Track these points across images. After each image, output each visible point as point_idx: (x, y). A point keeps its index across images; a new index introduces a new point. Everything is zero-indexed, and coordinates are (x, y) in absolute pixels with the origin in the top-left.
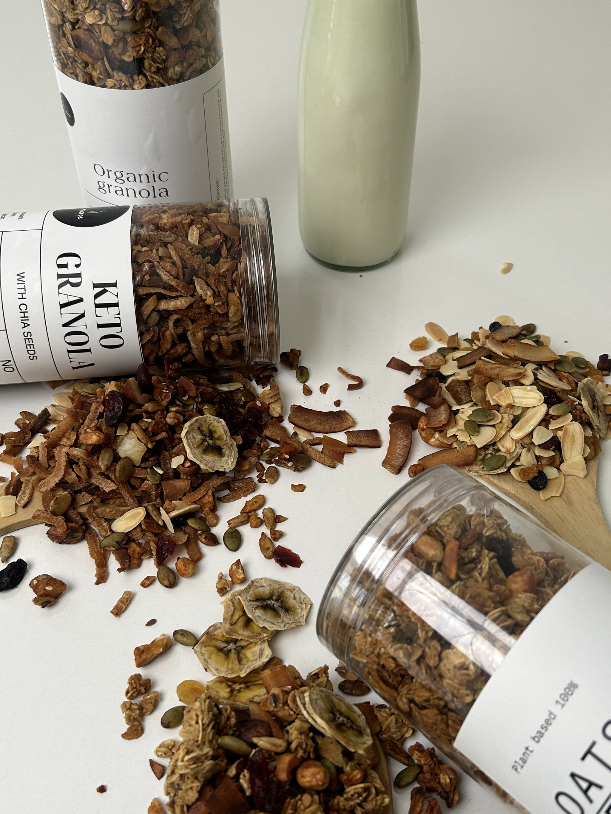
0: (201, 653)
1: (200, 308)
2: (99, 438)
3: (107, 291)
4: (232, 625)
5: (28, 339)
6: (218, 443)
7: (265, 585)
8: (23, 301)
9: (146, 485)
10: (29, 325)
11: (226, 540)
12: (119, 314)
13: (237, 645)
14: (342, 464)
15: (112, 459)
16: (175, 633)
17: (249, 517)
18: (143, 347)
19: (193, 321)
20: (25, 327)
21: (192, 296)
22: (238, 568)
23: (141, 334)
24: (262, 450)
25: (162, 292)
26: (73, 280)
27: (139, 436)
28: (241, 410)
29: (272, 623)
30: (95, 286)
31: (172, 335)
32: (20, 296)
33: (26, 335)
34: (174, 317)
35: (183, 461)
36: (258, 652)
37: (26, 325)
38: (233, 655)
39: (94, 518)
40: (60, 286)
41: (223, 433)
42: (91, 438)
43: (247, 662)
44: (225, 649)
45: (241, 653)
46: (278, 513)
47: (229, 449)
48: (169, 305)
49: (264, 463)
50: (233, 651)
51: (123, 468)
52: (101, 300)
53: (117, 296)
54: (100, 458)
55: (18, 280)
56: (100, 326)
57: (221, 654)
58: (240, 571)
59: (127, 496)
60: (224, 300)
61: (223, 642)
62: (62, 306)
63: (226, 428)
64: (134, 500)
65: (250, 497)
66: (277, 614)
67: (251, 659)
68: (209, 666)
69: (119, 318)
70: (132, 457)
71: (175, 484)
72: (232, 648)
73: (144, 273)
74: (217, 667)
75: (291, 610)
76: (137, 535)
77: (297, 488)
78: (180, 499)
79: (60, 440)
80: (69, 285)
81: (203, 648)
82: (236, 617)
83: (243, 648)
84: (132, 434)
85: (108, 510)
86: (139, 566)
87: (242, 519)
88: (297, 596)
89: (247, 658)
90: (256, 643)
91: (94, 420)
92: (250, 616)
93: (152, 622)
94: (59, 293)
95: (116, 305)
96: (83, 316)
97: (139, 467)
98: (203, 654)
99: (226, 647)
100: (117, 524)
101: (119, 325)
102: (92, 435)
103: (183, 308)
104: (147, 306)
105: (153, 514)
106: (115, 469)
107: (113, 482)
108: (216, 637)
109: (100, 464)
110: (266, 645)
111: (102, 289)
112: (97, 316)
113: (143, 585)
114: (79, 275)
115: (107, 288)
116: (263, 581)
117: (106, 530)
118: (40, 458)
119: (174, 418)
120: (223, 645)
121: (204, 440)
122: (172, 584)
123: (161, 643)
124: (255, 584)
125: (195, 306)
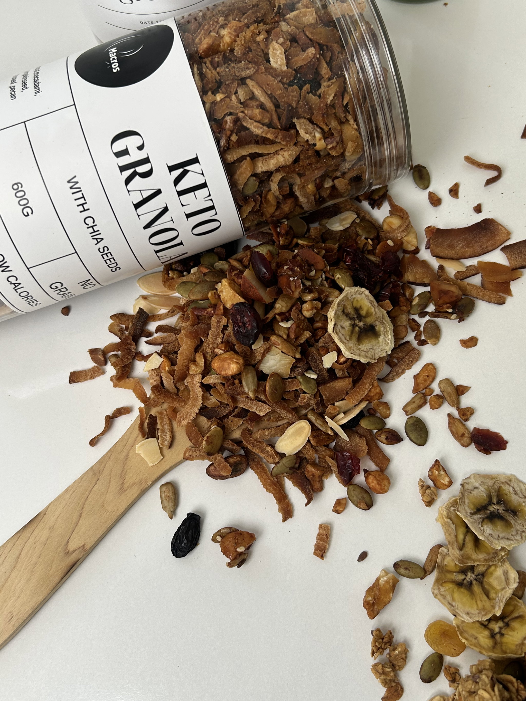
0: (442, 595)
1: (309, 158)
2: (238, 366)
3: (188, 171)
4: (461, 549)
5: (106, 254)
6: (369, 321)
7: (477, 485)
8: (86, 214)
9: (304, 399)
10: (102, 239)
11: (410, 433)
12: (210, 195)
13: (476, 573)
14: (511, 295)
15: (256, 379)
16: (396, 565)
17: (425, 395)
18: (243, 220)
19: (300, 175)
20: (98, 242)
21: (295, 144)
22: (438, 470)
23: (239, 207)
24: (410, 300)
25: (257, 151)
26: (141, 169)
27: (284, 351)
28: (372, 258)
29: (508, 539)
30: (172, 169)
31: (277, 197)
32: (81, 208)
33: (101, 250)
34: (277, 178)
35: (336, 357)
36: (503, 578)
37: (99, 241)
38: (476, 588)
39: (253, 443)
40: (128, 181)
41: (370, 305)
42: (229, 368)
43: (496, 593)
44: (465, 582)
45: (484, 583)
46: (457, 383)
47: (382, 323)
48: (269, 165)
49: (416, 317)
50: (474, 582)
51: (274, 388)
52: (184, 185)
53: (203, 174)
54: (244, 384)
55: (71, 188)
56: (188, 216)
57: (462, 590)
58: (443, 473)
59: (284, 413)
60: (338, 139)
61: (458, 572)
62: (137, 206)
63: (372, 298)
64: (292, 415)
65: (417, 368)
66: (508, 524)
67: (498, 588)
68: (457, 611)
69: (211, 200)
70: (279, 371)
71: (334, 385)
72: (472, 578)
73: (228, 133)
74: (468, 609)
75: (519, 511)
76: (310, 454)
77: (469, 343)
78: (343, 399)
79: (188, 369)
80: (137, 177)
81: (441, 587)
82: (461, 537)
83: (483, 575)
84: (274, 350)
85: (266, 433)
86: (321, 488)
87: (418, 402)
88: (517, 489)
89: (494, 588)
90: (496, 566)
91: (218, 334)
92: (481, 538)
93: (363, 556)
94: (129, 191)
95: (204, 185)
96: (166, 210)
97: (289, 378)
98: (444, 597)
99: (465, 579)
100: (281, 444)
101: (212, 208)
102: (229, 364)
103: (288, 164)
104: (241, 173)
105: (318, 423)
106: (265, 390)
107: (264, 402)
108: (448, 568)
109: (246, 390)
110: (507, 566)
111: (181, 170)
112: (183, 205)
113: (337, 511)
114: (146, 161)
115: (186, 168)
116: (472, 480)
117: (272, 456)
118: (165, 383)
119: (312, 309)
120: (460, 577)
121: (354, 326)
122: (369, 505)
123: (388, 586)
124: (467, 487)
125: (302, 157)
